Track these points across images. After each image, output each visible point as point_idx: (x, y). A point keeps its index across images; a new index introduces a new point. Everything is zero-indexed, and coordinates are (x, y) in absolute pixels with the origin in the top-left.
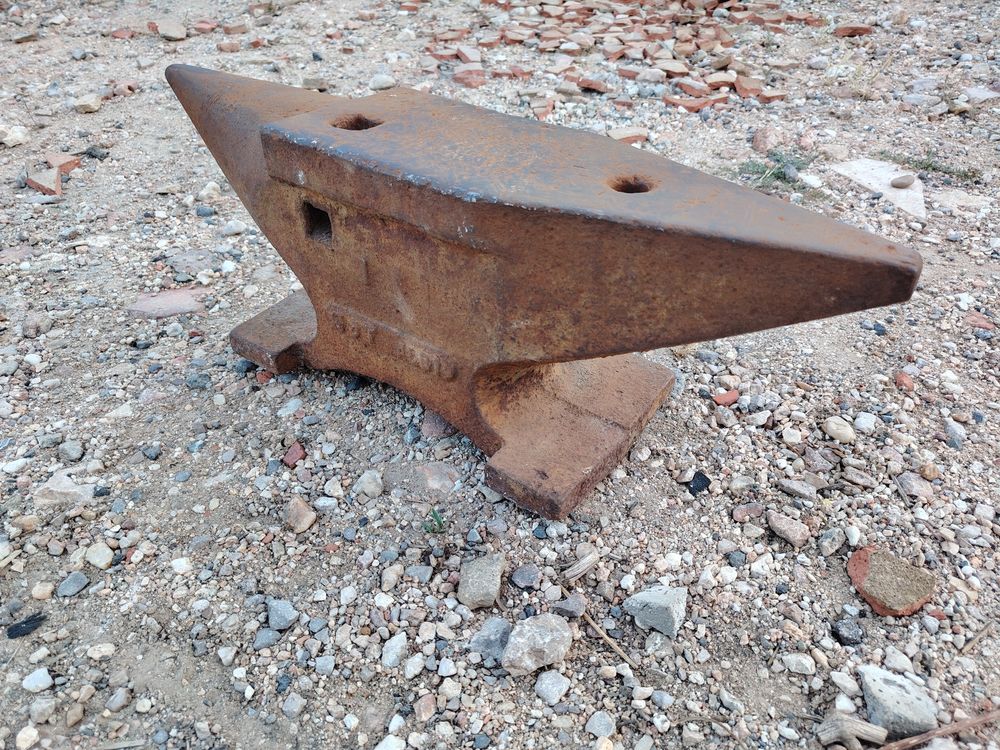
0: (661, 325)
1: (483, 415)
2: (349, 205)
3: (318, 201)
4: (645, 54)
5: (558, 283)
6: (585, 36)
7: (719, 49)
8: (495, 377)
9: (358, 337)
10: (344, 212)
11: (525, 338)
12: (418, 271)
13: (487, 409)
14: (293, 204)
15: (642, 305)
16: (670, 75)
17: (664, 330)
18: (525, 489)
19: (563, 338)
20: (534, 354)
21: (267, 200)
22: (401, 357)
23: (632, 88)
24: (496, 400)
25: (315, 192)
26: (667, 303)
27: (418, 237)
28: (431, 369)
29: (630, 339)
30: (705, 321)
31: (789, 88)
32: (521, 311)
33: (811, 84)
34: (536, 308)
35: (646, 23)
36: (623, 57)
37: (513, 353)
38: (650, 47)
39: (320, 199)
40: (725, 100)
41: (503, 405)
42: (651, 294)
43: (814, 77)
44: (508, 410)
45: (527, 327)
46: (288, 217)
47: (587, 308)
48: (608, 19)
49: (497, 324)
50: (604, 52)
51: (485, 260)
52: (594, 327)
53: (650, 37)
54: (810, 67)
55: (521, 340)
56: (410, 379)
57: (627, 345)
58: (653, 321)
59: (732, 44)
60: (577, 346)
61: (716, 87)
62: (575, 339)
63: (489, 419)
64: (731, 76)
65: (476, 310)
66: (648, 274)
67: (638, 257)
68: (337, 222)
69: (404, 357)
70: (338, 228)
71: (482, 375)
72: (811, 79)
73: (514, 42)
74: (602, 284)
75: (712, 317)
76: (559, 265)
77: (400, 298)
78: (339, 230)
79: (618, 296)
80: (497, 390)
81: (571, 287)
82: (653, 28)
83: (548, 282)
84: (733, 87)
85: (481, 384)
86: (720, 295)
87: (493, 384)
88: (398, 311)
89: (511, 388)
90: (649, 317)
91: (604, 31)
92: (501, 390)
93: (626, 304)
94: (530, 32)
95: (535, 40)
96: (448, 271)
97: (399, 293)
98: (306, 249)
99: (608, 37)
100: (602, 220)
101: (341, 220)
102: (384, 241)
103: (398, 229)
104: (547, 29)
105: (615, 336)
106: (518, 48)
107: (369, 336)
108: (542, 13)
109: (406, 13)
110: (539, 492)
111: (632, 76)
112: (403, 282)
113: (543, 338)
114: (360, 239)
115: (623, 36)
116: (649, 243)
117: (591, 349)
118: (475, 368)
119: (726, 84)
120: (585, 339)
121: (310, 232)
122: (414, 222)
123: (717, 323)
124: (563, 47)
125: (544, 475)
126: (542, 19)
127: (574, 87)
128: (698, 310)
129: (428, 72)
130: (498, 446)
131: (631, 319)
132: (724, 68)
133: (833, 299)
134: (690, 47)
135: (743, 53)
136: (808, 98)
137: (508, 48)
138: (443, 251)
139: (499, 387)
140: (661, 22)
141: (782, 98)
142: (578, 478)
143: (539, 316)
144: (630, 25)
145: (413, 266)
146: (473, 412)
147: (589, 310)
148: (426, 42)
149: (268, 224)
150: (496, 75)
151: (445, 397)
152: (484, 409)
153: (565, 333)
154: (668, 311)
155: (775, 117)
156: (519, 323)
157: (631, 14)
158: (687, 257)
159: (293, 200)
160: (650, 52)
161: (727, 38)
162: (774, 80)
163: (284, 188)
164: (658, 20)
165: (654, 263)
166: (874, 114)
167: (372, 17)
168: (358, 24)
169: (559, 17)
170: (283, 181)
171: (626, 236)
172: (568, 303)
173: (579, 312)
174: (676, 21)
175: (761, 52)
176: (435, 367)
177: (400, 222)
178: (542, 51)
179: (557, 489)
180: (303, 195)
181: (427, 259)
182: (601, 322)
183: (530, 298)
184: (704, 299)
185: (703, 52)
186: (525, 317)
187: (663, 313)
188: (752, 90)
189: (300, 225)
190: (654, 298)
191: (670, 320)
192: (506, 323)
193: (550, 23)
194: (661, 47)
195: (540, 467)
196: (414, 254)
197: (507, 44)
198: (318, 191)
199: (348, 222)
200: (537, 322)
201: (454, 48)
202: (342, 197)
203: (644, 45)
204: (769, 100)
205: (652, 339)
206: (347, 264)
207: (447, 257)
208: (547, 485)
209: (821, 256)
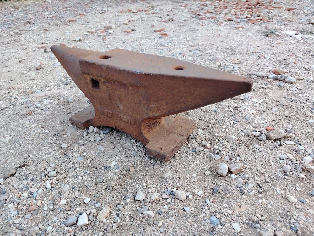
0: (189, 103)
1: (143, 134)
2: (104, 78)
3: (95, 78)
4: (241, 14)
5: (162, 94)
6: (226, 11)
7: (258, 13)
8: (146, 123)
9: (107, 115)
10: (103, 80)
11: (154, 110)
12: (124, 94)
13: (145, 132)
14: (88, 79)
15: (184, 98)
16: (247, 17)
17: (190, 104)
18: (156, 153)
19: (164, 109)
20: (157, 115)
21: (81, 79)
22: (119, 120)
23: (239, 20)
24: (147, 129)
25: (94, 76)
26: (190, 97)
27: (123, 85)
28: (128, 122)
29: (182, 108)
30: (200, 101)
31: (274, 20)
32: (152, 103)
33: (279, 19)
34: (156, 101)
35: (240, 8)
36: (236, 15)
37: (151, 114)
38: (242, 13)
39: (96, 77)
40: (259, 21)
41: (149, 131)
42: (186, 95)
43: (280, 18)
44: (150, 132)
45: (154, 107)
46: (87, 83)
47: (170, 100)
48: (231, 8)
49: (146, 107)
50: (231, 14)
51: (142, 89)
52: (172, 105)
53: (242, 11)
54: (279, 16)
55: (153, 111)
56: (122, 126)
57: (181, 109)
58: (187, 102)
59: (261, 12)
60: (168, 111)
61: (257, 20)
62: (167, 109)
63: (145, 135)
64: (261, 17)
65: (140, 103)
66: (185, 90)
67: (181, 85)
68: (101, 83)
69: (120, 120)
70: (101, 85)
71: (143, 122)
72: (279, 18)
73: (210, 12)
74: (173, 93)
75: (202, 100)
76: (161, 89)
77: (119, 103)
78: (101, 86)
79: (177, 96)
80: (147, 127)
81: (165, 95)
82: (242, 9)
83: (159, 94)
84: (261, 20)
85: (142, 125)
86: (203, 94)
87: (146, 125)
88: (118, 107)
89: (151, 126)
90: (186, 101)
91: (231, 10)
92: (148, 127)
93: (179, 98)
94: (213, 10)
95: (215, 12)
96: (132, 94)
97: (119, 101)
98: (92, 92)
99: (232, 11)
100: (172, 76)
101: (102, 82)
102: (114, 87)
103: (118, 83)
104: (217, 10)
105: (177, 107)
106: (211, 14)
107: (110, 114)
108: (215, 7)
109: (183, 7)
110: (160, 153)
111: (239, 18)
112: (119, 97)
113: (159, 110)
114: (107, 87)
115: (235, 11)
116: (184, 81)
117: (171, 111)
118: (141, 120)
119: (260, 19)
120: (170, 109)
121: (93, 87)
122: (122, 81)
123: (203, 101)
124: (222, 13)
125: (161, 149)
126: (216, 8)
127: (226, 19)
128: (198, 98)
129: (193, 18)
130: (148, 142)
131: (181, 102)
132: (259, 16)
133: (232, 92)
134: (251, 13)
135: (263, 14)
136: (278, 21)
137: (209, 14)
138: (130, 88)
139: (148, 126)
140: (244, 8)
141: (272, 21)
142: (171, 149)
143: (157, 103)
144: (236, 9)
145: (122, 93)
146: (141, 133)
147: (170, 101)
148: (191, 13)
149: (81, 86)
150: (208, 18)
151: (132, 130)
152: (144, 132)
153: (164, 108)
154: (191, 99)
155: (271, 25)
156: (152, 106)
157: (236, 7)
158: (194, 84)
159: (88, 78)
160: (242, 14)
161: (259, 11)
162: (270, 19)
163: (86, 75)
164: (243, 8)
165: (186, 87)
166: (293, 24)
167: (176, 8)
168: (174, 9)
169: (219, 8)
170: (85, 73)
171: (178, 80)
172: (165, 99)
173: (168, 101)
174: (247, 8)
175: (267, 13)
176: (129, 121)
177: (118, 81)
178: (217, 14)
179: (165, 152)
180: (91, 77)
181: (126, 91)
182: (173, 104)
183: (155, 99)
184: (199, 95)
185: (254, 14)
186: (153, 104)
187: (189, 100)
188: (265, 20)
189: (90, 85)
190: (187, 96)
191: (191, 102)
192: (148, 106)
193: (217, 9)
194: (244, 13)
195: (160, 147)
196: (122, 90)
197: (208, 13)
198: (95, 75)
199: (104, 83)
200: (157, 105)
201: (198, 13)
202: (102, 76)
203: (240, 12)
204: (269, 21)
205: (187, 107)
206: (103, 95)
207: (132, 90)
208: (162, 151)
209: (227, 81)
